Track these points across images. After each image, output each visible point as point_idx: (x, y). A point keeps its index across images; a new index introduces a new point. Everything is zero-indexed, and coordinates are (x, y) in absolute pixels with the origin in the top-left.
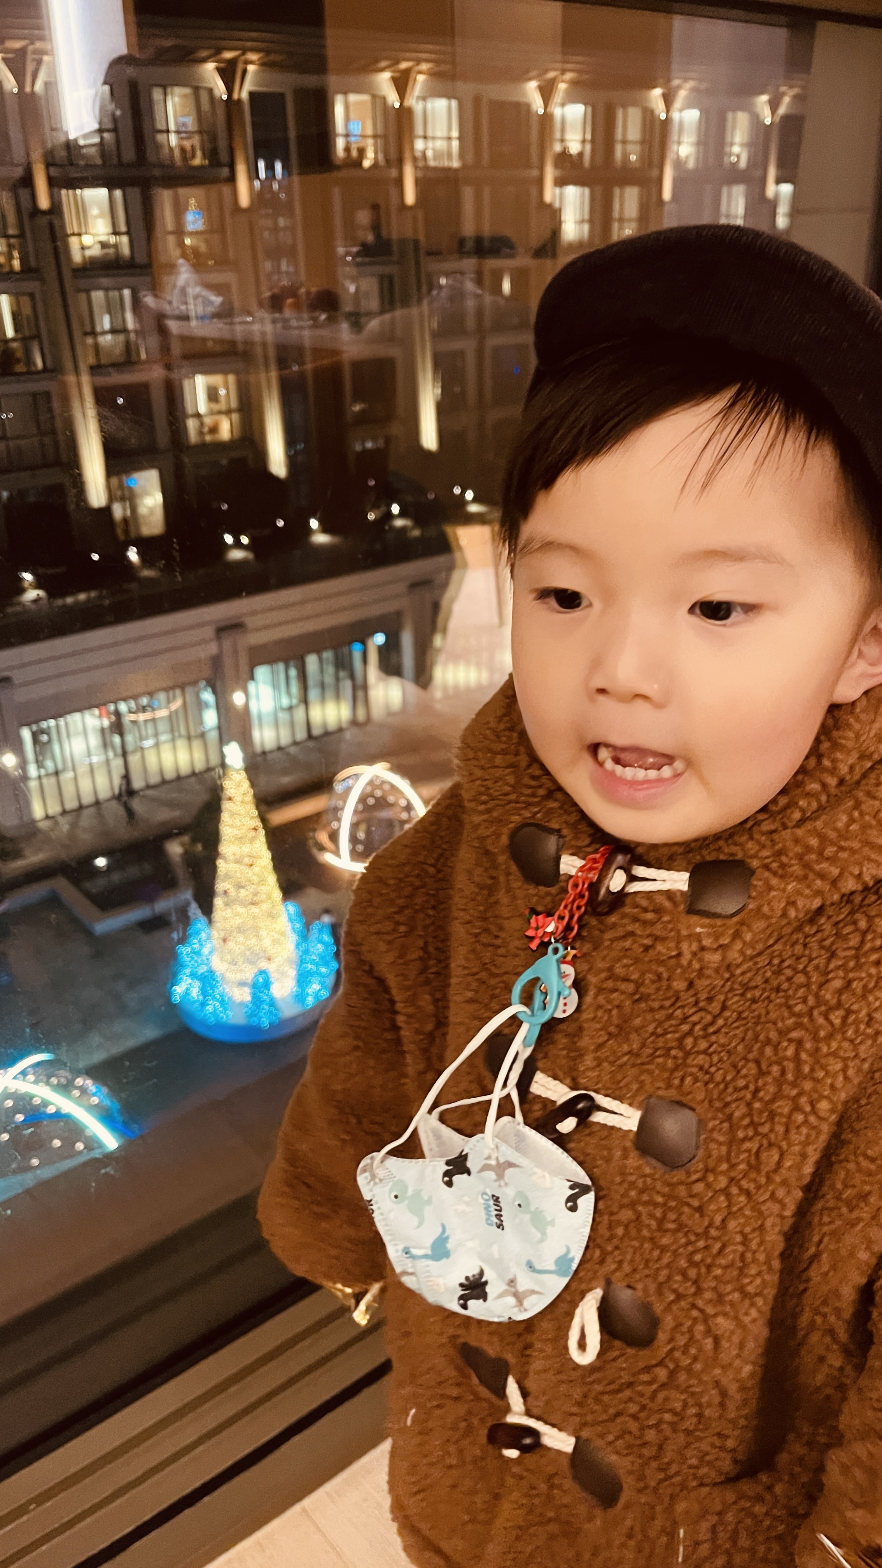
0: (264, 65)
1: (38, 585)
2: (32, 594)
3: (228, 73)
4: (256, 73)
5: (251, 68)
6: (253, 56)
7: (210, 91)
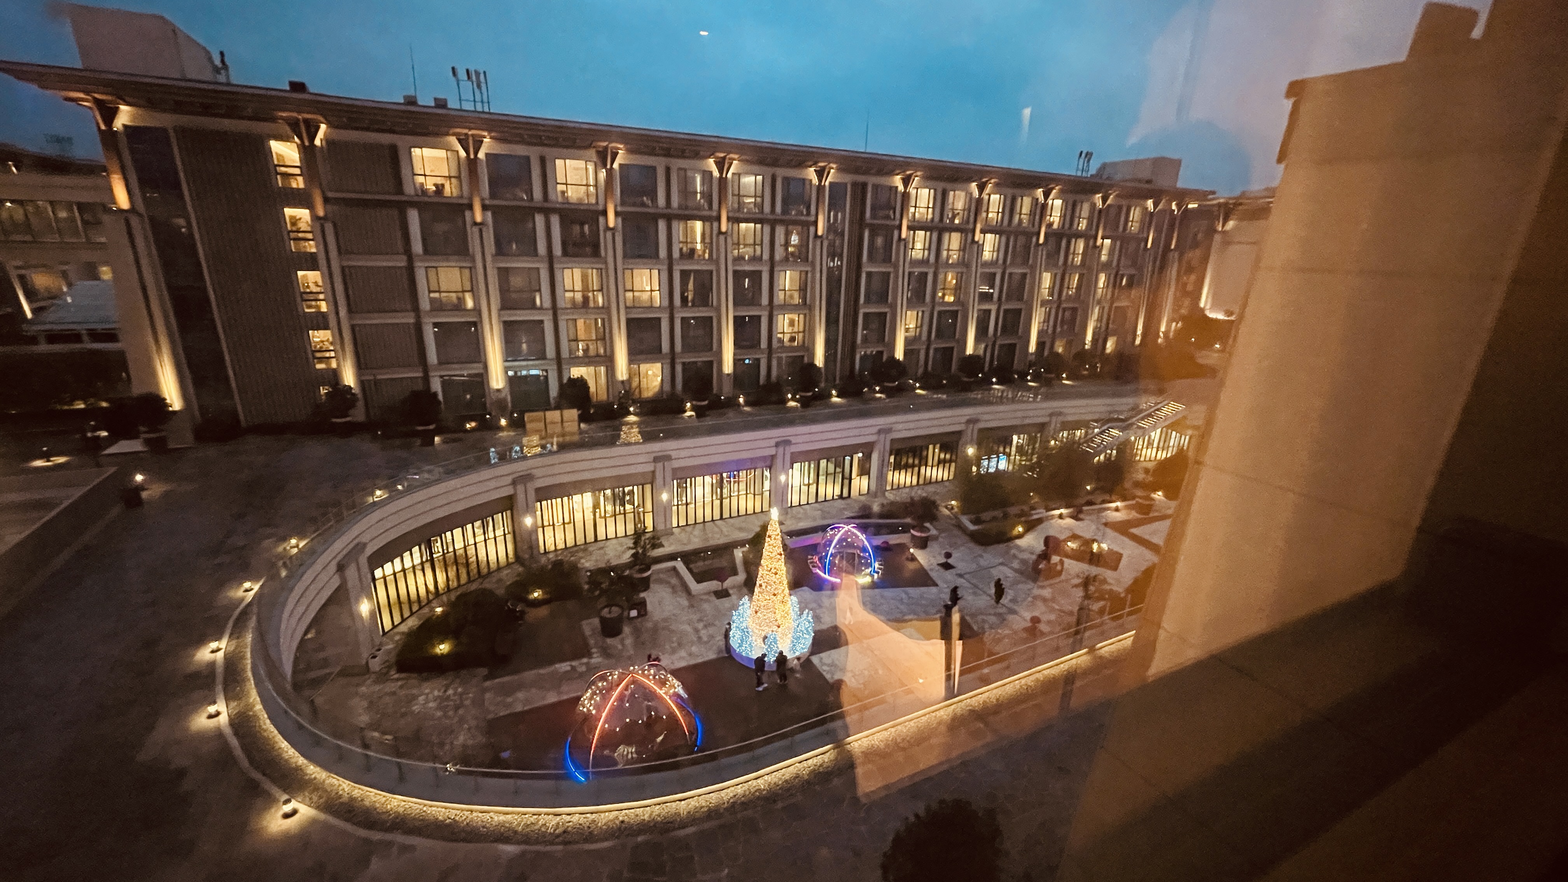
0: (839, 170)
1: (693, 409)
2: (689, 413)
3: (820, 173)
4: (834, 173)
5: (832, 171)
6: (834, 166)
7: (811, 181)
